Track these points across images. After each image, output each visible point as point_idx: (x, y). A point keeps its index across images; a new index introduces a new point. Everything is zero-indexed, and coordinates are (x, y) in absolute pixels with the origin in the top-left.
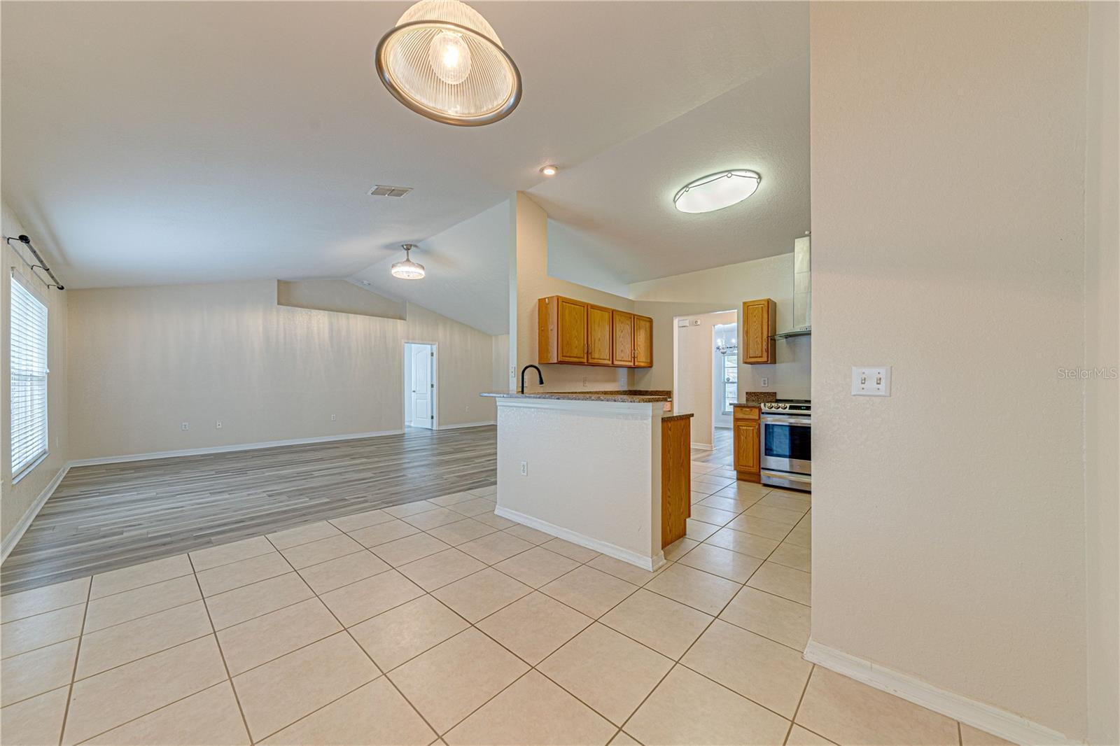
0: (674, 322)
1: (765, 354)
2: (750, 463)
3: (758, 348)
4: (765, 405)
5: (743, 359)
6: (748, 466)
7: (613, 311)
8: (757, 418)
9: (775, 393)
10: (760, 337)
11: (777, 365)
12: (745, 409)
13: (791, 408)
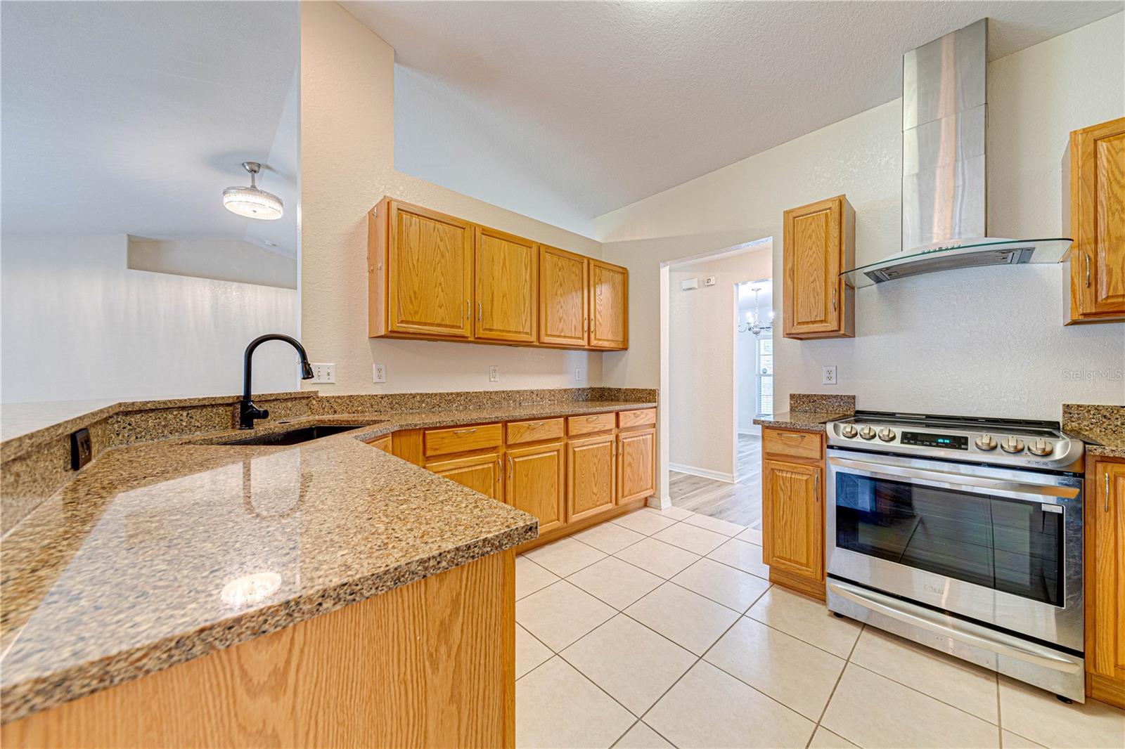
0: (662, 270)
1: (833, 316)
2: (799, 552)
3: (818, 304)
4: (836, 428)
5: (784, 330)
6: (797, 563)
7: (540, 246)
8: (818, 456)
9: (854, 397)
10: (822, 279)
11: (856, 338)
12: (787, 434)
13: (907, 438)
